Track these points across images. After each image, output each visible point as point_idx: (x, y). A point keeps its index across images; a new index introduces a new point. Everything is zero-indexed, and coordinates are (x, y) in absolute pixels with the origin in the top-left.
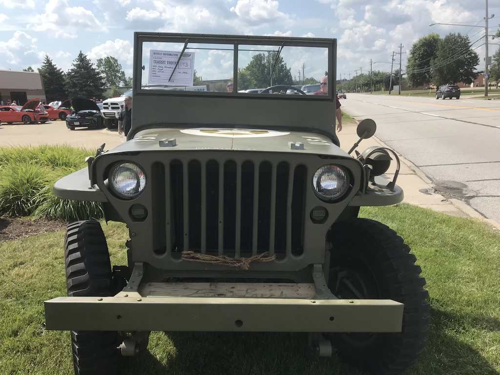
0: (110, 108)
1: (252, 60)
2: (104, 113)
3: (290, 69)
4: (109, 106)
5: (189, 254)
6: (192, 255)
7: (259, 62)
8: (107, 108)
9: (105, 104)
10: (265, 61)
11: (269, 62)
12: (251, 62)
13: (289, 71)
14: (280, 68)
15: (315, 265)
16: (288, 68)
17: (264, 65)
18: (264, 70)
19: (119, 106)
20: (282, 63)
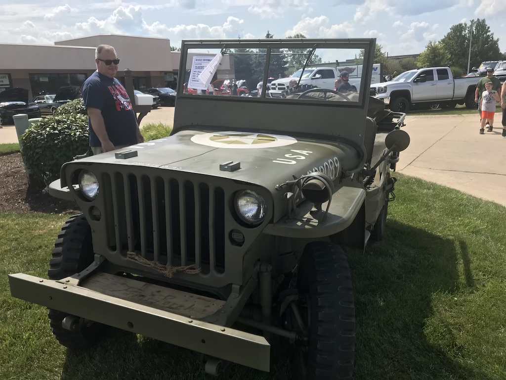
0: (277, 89)
1: (450, 31)
2: (271, 93)
3: (498, 40)
4: (276, 86)
5: (132, 255)
6: (133, 256)
7: (458, 34)
8: (274, 89)
9: (273, 85)
10: (467, 31)
11: (471, 32)
12: (449, 33)
13: (496, 43)
14: (484, 40)
15: (233, 286)
16: (495, 39)
17: (464, 37)
18: (464, 41)
19: (285, 87)
20: (488, 34)
